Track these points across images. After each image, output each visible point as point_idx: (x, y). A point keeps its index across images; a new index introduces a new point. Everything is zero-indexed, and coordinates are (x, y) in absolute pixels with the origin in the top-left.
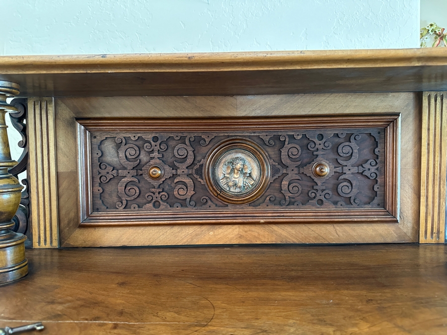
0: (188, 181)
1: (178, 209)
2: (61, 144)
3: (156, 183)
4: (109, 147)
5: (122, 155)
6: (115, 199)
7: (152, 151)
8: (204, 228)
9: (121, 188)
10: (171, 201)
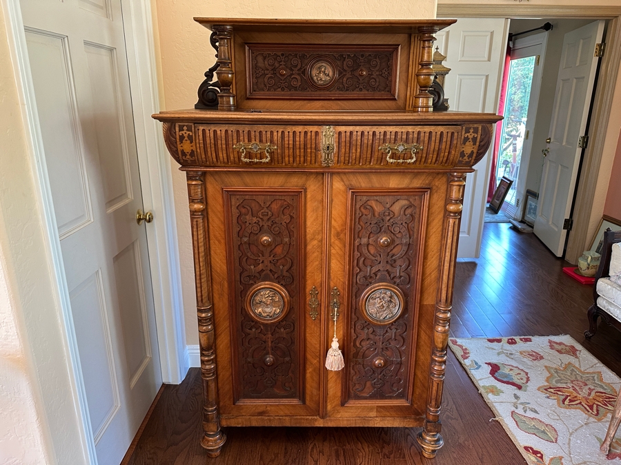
0: (298, 77)
1: (293, 92)
2: (237, 56)
3: (283, 78)
4: (260, 59)
5: (266, 63)
6: (263, 86)
7: (281, 61)
8: (306, 102)
9: (266, 80)
10: (290, 87)
